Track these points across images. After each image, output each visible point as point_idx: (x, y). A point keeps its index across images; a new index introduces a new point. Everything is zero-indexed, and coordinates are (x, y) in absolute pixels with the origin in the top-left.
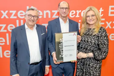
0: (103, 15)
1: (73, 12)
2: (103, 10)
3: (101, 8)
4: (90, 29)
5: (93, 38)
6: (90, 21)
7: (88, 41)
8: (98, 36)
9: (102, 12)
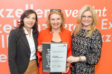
0: (106, 15)
1: (75, 12)
2: (106, 10)
3: (105, 8)
4: (84, 30)
5: (86, 41)
6: (85, 22)
7: (80, 44)
8: (92, 39)
9: (105, 11)
